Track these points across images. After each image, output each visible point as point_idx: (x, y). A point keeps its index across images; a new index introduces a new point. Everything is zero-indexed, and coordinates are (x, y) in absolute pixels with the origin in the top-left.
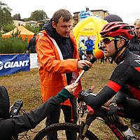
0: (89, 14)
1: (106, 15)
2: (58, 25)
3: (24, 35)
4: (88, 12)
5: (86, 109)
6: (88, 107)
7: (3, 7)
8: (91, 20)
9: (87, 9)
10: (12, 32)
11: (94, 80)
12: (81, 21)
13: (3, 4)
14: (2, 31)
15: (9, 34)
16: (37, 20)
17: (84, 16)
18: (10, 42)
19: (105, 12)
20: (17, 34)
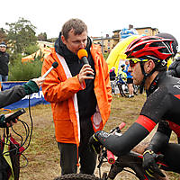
0: (132, 33)
2: (69, 40)
4: (132, 30)
7: (26, 24)
9: (131, 27)
10: (34, 55)
13: (26, 21)
14: (23, 54)
15: (30, 57)
19: (154, 30)
20: (39, 58)
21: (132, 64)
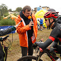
1: (48, 9)
2: (25, 13)
3: (13, 18)
4: (41, 8)
5: (39, 49)
6: (40, 48)
7: (4, 6)
8: (42, 11)
10: (8, 16)
11: (43, 37)
12: (38, 12)
13: (4, 5)
14: (3, 16)
15: (6, 17)
16: (18, 11)
17: (39, 9)
18: (7, 21)
20: (10, 18)
21: (46, 20)
